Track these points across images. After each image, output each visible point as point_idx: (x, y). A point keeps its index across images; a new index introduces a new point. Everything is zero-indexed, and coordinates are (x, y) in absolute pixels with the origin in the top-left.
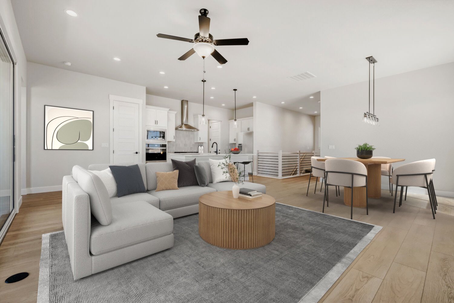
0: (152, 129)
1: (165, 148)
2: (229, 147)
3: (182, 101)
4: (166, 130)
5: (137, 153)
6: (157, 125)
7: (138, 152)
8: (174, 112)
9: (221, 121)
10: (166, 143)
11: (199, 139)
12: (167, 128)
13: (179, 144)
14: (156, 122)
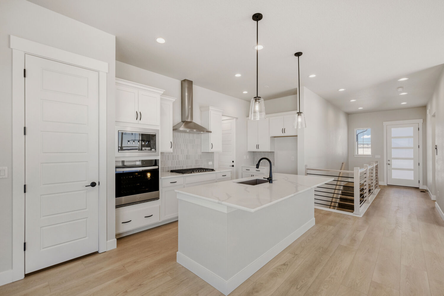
0: (129, 129)
1: (156, 167)
2: (247, 157)
3: (183, 82)
4: (158, 130)
5: (93, 185)
6: (140, 122)
7: (97, 183)
8: (170, 99)
9: (237, 118)
10: (158, 158)
11: (210, 146)
12: (159, 128)
13: (178, 156)
14: (139, 116)
